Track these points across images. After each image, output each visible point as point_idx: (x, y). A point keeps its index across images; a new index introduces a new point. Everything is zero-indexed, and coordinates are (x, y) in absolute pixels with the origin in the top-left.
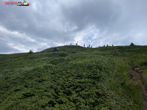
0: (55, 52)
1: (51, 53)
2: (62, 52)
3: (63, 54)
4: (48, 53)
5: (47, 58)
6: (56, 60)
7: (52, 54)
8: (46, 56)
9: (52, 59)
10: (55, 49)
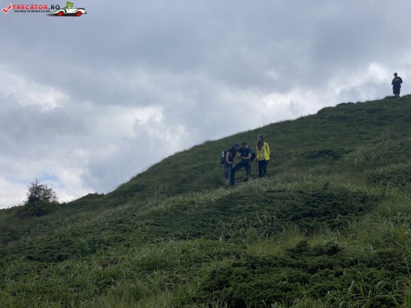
0: (241, 187)
1: (201, 197)
2: (312, 180)
3: (320, 197)
4: (180, 198)
5: (172, 247)
6: (255, 265)
7: (210, 204)
8: (162, 225)
9: (220, 256)
10: (233, 151)
